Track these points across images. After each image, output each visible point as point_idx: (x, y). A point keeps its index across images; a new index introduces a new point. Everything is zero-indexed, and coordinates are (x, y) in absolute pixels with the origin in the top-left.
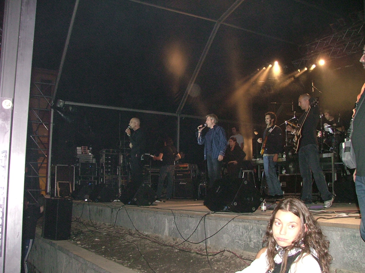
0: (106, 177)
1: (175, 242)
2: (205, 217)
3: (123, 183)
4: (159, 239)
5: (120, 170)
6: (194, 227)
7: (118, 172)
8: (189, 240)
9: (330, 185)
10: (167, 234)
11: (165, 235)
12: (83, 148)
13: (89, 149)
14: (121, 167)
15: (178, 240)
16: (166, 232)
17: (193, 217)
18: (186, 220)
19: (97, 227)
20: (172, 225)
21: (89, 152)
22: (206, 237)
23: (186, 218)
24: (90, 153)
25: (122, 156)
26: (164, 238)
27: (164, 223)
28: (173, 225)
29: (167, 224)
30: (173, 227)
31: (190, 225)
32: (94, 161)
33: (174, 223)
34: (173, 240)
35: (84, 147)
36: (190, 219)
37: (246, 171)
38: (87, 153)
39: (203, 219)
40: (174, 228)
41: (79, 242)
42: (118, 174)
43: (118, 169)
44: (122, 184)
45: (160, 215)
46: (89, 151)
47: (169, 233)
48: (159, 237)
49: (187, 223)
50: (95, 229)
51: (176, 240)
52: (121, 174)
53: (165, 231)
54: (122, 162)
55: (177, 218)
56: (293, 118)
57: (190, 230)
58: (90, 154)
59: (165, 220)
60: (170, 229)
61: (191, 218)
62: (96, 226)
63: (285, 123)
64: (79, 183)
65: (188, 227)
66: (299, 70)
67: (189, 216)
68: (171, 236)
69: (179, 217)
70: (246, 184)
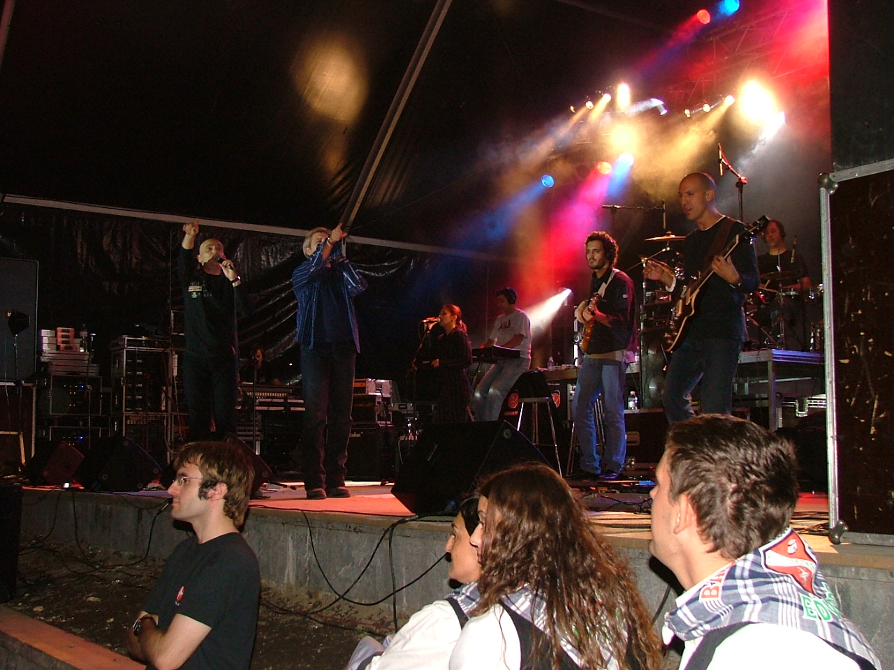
0: (127, 418)
1: (313, 601)
2: (393, 529)
3: (179, 436)
4: (271, 595)
5: (170, 395)
6: (365, 559)
7: (164, 404)
8: (351, 595)
10: (292, 580)
11: (286, 582)
12: (60, 334)
13: (77, 336)
14: (173, 387)
15: (321, 595)
16: (290, 574)
17: (361, 532)
18: (343, 541)
19: (95, 563)
20: (304, 554)
21: (78, 345)
22: (394, 588)
23: (343, 533)
24: (81, 346)
25: (176, 356)
26: (282, 590)
27: (284, 549)
28: (309, 555)
29: (291, 552)
30: (308, 559)
31: (354, 553)
32: (93, 371)
33: (309, 547)
34: (307, 596)
35: (63, 331)
36: (355, 537)
37: (528, 400)
38: (71, 348)
39: (387, 536)
40: (309, 565)
41: (39, 609)
42: (163, 408)
43: (163, 396)
44: (175, 439)
45: (272, 527)
46: (78, 340)
47: (297, 577)
48: (269, 589)
49: (345, 549)
50: (90, 568)
51: (317, 595)
52: (173, 410)
53: (286, 571)
54: (175, 374)
55: (319, 535)
56: (664, 250)
57: (355, 567)
58: (82, 351)
59: (287, 540)
60: (299, 565)
61: (355, 534)
62: (92, 560)
63: (642, 264)
64: (47, 434)
65: (348, 560)
66: (687, 112)
67: (352, 529)
68: (301, 586)
69: (323, 531)
70: (507, 437)
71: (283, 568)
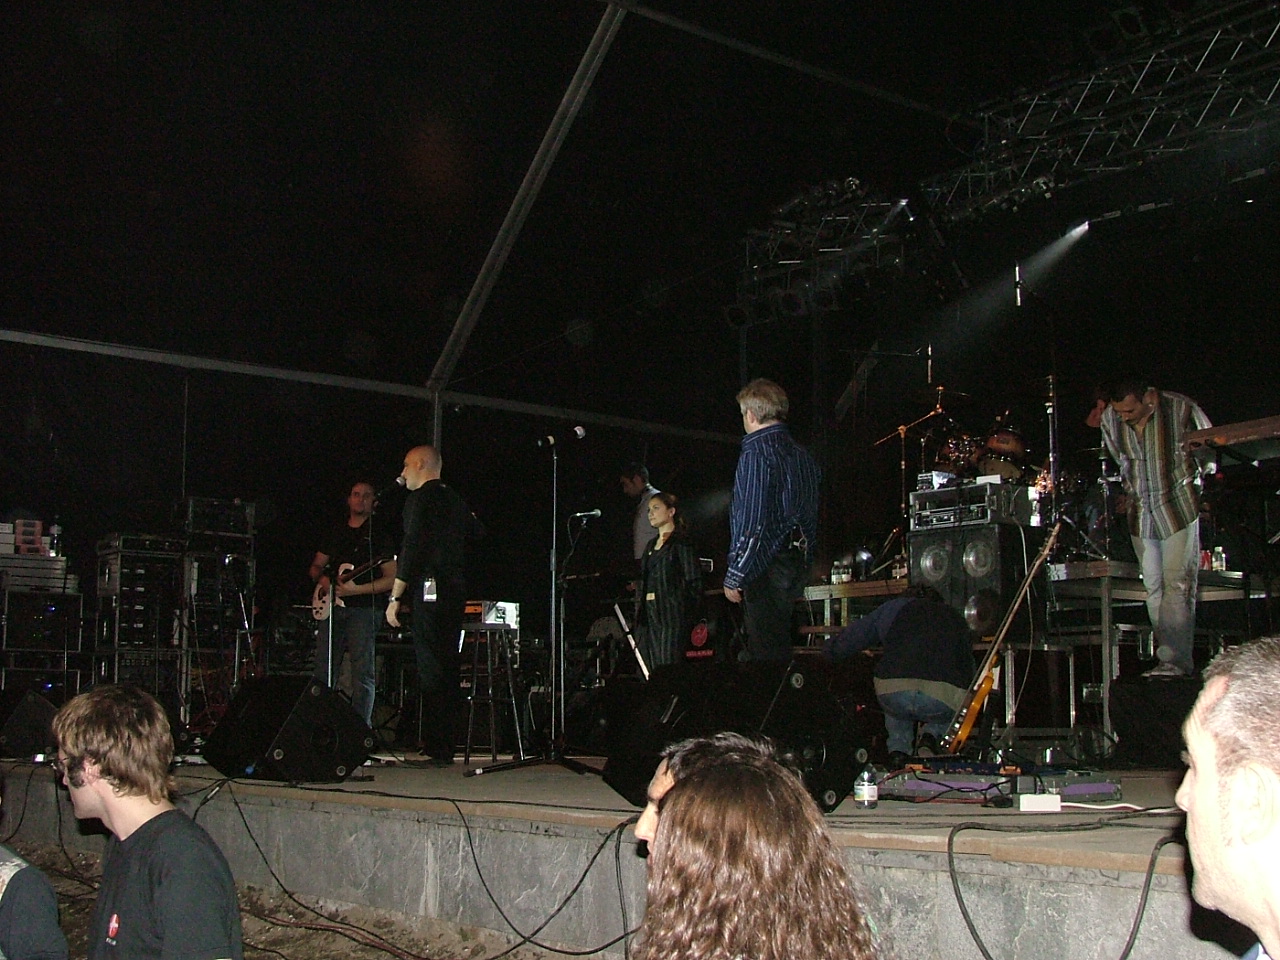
0: (121, 656)
1: (471, 944)
2: (620, 833)
3: (199, 685)
4: (396, 935)
5: (186, 623)
6: (562, 878)
7: (176, 636)
8: (538, 938)
9: (1090, 694)
10: (433, 910)
11: (422, 912)
12: (20, 529)
13: (46, 532)
14: (191, 611)
15: (482, 936)
16: (429, 900)
17: (557, 835)
18: (525, 849)
19: (92, 879)
20: (455, 870)
21: (47, 547)
22: (625, 926)
23: (524, 837)
24: (52, 548)
25: (196, 564)
26: (416, 927)
27: (419, 861)
28: (464, 872)
29: (431, 866)
30: (461, 877)
31: (544, 869)
32: (72, 585)
33: (465, 859)
34: (458, 937)
35: (25, 525)
36: (544, 844)
38: (37, 550)
39: (611, 844)
40: (464, 885)
42: (176, 642)
43: (176, 623)
44: (193, 688)
45: (398, 826)
46: (47, 540)
47: (441, 905)
48: (392, 923)
49: (528, 862)
50: (85, 887)
51: (475, 934)
52: (191, 644)
53: (423, 898)
54: (194, 591)
55: (481, 840)
57: (544, 891)
58: (53, 554)
59: (424, 848)
60: (445, 886)
61: (546, 839)
62: (87, 875)
65: (532, 879)
67: (542, 830)
68: (450, 919)
69: (488, 834)
70: (798, 687)
71: (417, 892)
